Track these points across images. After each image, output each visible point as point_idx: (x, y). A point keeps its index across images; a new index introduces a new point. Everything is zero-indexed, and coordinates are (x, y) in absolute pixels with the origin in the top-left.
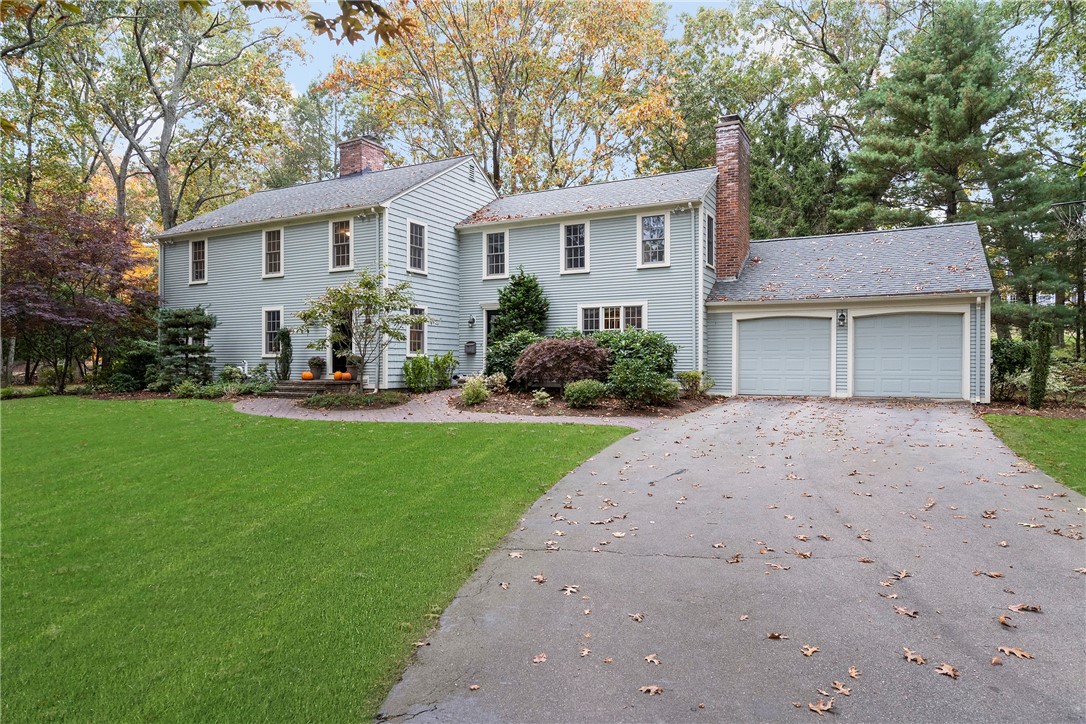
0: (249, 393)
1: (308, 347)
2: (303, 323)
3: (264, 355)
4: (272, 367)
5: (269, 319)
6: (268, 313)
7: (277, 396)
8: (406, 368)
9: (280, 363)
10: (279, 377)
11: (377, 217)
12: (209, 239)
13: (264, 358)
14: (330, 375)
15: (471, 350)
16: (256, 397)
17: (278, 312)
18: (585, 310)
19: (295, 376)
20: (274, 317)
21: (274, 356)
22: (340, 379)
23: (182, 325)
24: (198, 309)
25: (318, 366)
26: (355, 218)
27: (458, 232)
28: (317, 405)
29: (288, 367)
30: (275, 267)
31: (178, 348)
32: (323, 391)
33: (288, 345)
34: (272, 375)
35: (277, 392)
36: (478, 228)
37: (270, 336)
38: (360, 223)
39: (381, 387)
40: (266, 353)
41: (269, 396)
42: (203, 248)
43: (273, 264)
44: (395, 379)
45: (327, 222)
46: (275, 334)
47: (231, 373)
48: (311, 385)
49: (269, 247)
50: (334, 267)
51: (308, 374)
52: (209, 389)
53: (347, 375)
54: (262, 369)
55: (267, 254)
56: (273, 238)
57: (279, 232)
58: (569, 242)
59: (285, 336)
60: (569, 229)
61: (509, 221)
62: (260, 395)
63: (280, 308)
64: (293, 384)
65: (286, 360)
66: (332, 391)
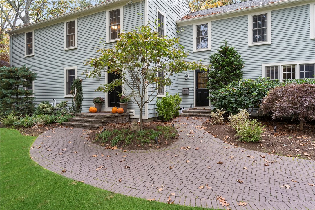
0: (53, 123)
1: (98, 90)
2: (93, 68)
3: (66, 96)
4: (70, 104)
5: (69, 75)
6: (68, 71)
7: (73, 126)
8: (158, 105)
9: (75, 101)
10: (75, 110)
11: (141, 3)
12: (35, 31)
13: (66, 98)
14: (108, 110)
15: (186, 93)
16: (58, 126)
17: (74, 70)
18: (267, 67)
19: (84, 111)
20: (71, 72)
21: (72, 96)
22: (116, 112)
23: (12, 78)
24: (24, 68)
25: (99, 103)
26: (124, 7)
27: (177, 25)
28: (109, 141)
29: (80, 104)
30: (72, 43)
31: (9, 91)
32: (106, 122)
33: (80, 89)
34: (70, 108)
35: (73, 123)
36: (190, 22)
37: (69, 84)
38: (128, 9)
39: (144, 117)
40: (67, 95)
41: (67, 126)
42: (32, 36)
43: (71, 41)
44: (152, 111)
45: (105, 12)
46: (72, 83)
47: (43, 108)
48: (97, 117)
49: (69, 31)
50: (109, 40)
51: (93, 108)
52: (26, 120)
53: (120, 109)
54: (65, 104)
55: (67, 36)
56: (71, 26)
57: (74, 22)
58: (254, 26)
59: (79, 84)
60: (254, 18)
61: (213, 15)
62: (61, 124)
63: (75, 68)
64: (84, 116)
65: (79, 99)
66: (112, 122)
